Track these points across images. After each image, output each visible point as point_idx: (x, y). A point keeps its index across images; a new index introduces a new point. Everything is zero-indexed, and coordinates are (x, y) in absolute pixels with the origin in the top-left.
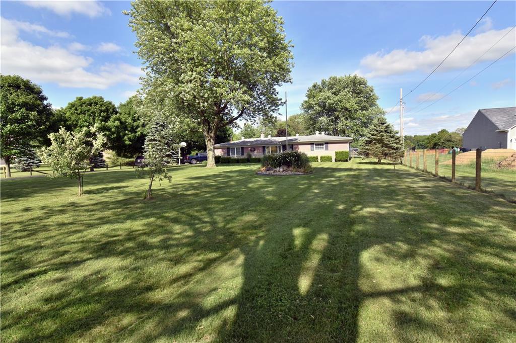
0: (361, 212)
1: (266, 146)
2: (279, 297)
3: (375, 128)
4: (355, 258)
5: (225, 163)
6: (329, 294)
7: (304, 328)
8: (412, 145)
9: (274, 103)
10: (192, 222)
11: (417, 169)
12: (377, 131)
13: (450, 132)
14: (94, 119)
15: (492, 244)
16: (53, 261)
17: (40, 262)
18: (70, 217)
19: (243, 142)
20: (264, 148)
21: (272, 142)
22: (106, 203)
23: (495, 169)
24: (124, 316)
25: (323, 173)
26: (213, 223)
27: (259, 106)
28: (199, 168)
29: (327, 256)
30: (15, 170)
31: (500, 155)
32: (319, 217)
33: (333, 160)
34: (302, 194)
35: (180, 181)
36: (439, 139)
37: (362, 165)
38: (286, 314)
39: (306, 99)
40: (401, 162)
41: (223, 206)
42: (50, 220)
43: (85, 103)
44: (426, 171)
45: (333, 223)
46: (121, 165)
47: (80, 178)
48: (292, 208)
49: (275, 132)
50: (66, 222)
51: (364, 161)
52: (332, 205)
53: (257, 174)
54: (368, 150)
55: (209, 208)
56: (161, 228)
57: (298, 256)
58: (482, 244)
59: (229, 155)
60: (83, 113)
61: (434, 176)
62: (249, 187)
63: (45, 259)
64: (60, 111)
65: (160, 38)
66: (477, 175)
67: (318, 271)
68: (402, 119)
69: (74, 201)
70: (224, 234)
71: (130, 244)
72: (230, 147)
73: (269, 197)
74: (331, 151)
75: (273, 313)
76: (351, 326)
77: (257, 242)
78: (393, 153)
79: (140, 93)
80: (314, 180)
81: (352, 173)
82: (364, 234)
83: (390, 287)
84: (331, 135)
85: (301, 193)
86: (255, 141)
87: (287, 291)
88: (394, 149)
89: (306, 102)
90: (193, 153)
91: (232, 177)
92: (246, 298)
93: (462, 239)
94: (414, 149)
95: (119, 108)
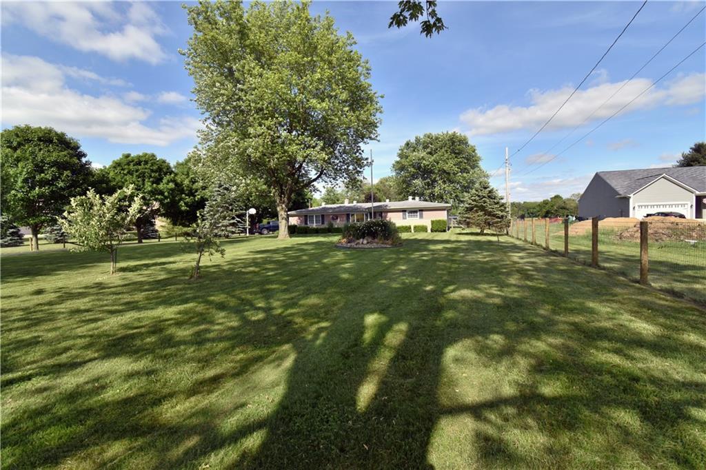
0: (451, 294)
1: (351, 213)
2: (326, 416)
3: (477, 193)
4: (436, 356)
5: (301, 233)
6: (395, 410)
7: (351, 464)
8: (521, 213)
9: (359, 163)
10: (242, 307)
11: (526, 241)
12: (479, 196)
13: (564, 198)
14: (144, 180)
15: (610, 337)
16: (44, 363)
17: (28, 364)
18: (90, 302)
19: (323, 208)
20: (348, 216)
21: (357, 208)
22: (141, 283)
23: (616, 242)
24: (109, 446)
25: (416, 246)
26: (268, 310)
27: (341, 166)
28: (270, 239)
29: (401, 355)
30: (45, 242)
31: (623, 224)
32: (400, 301)
33: (429, 231)
34: (385, 272)
35: (241, 256)
36: (552, 206)
37: (461, 236)
38: (331, 443)
39: (398, 159)
40: (507, 232)
41: (286, 287)
42: (63, 306)
43: (133, 161)
44: (536, 244)
45: (416, 309)
46: (176, 236)
47: (112, 251)
48: (369, 290)
49: (363, 197)
50: (82, 308)
51: (465, 232)
52: (419, 285)
53: (336, 246)
54: (469, 218)
55: (268, 289)
56: (199, 317)
57: (363, 356)
58: (598, 337)
59: (306, 224)
60: (130, 173)
61: (544, 249)
62: (323, 263)
63: (36, 359)
64: (101, 170)
65: (222, 84)
66: (593, 248)
67: (386, 377)
68: (508, 184)
69: (103, 281)
70: (277, 324)
71: (152, 339)
72: (308, 215)
73: (345, 276)
74: (427, 220)
75: (313, 441)
76: (417, 461)
77: (316, 335)
78: (497, 222)
79: (198, 150)
80: (403, 254)
81: (448, 246)
82: (453, 325)
83: (477, 399)
84: (426, 201)
85: (384, 270)
86: (338, 208)
87: (338, 407)
88: (498, 217)
89: (397, 162)
90: (265, 221)
91: (307, 250)
92: (281, 419)
93: (573, 330)
94: (522, 217)
95: (175, 167)
